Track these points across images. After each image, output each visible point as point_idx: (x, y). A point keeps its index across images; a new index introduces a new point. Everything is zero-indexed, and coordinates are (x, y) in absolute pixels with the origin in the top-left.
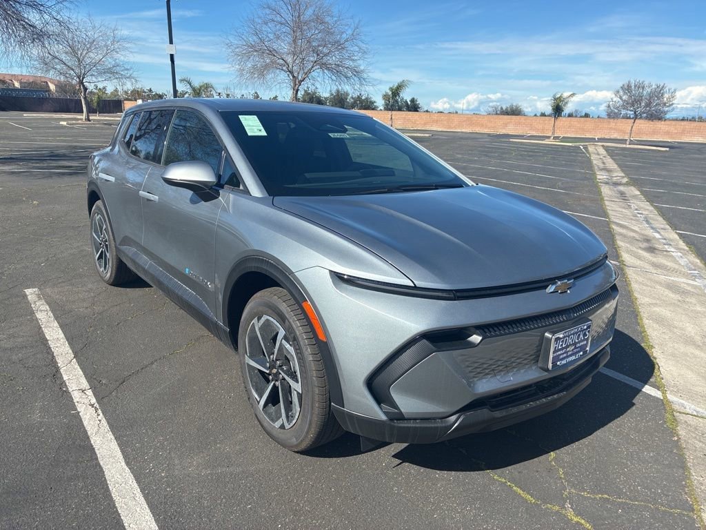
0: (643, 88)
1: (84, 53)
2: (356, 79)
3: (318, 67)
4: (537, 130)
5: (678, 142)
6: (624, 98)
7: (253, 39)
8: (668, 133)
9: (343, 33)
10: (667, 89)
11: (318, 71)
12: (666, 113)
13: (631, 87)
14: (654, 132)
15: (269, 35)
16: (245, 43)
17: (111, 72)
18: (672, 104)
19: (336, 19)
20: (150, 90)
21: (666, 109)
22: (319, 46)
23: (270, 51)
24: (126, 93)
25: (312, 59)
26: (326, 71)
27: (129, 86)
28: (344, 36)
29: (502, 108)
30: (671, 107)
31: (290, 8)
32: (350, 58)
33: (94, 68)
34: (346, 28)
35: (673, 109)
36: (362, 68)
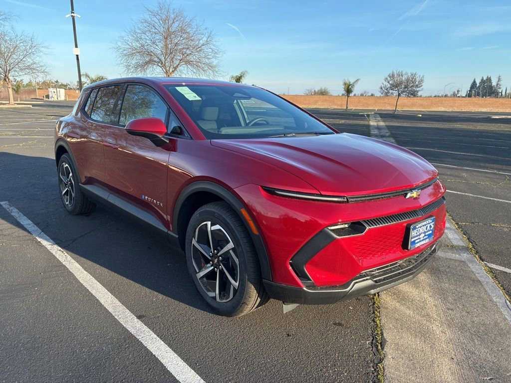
0: (402, 75)
1: (9, 55)
2: (211, 72)
3: (184, 63)
4: (338, 105)
5: (428, 111)
6: (391, 82)
7: (136, 44)
8: (422, 105)
9: (200, 40)
10: (418, 75)
11: (184, 66)
12: (418, 92)
13: (394, 75)
14: (413, 105)
15: (148, 41)
16: (129, 47)
17: (30, 69)
18: (422, 86)
19: (195, 30)
20: (57, 82)
21: (418, 89)
22: (183, 48)
23: (149, 53)
24: (38, 84)
25: (179, 58)
26: (189, 66)
27: (40, 79)
28: (201, 42)
29: (315, 91)
30: (422, 88)
31: (161, 23)
32: (205, 57)
33: (17, 66)
34: (202, 36)
35: (422, 89)
36: (215, 64)
